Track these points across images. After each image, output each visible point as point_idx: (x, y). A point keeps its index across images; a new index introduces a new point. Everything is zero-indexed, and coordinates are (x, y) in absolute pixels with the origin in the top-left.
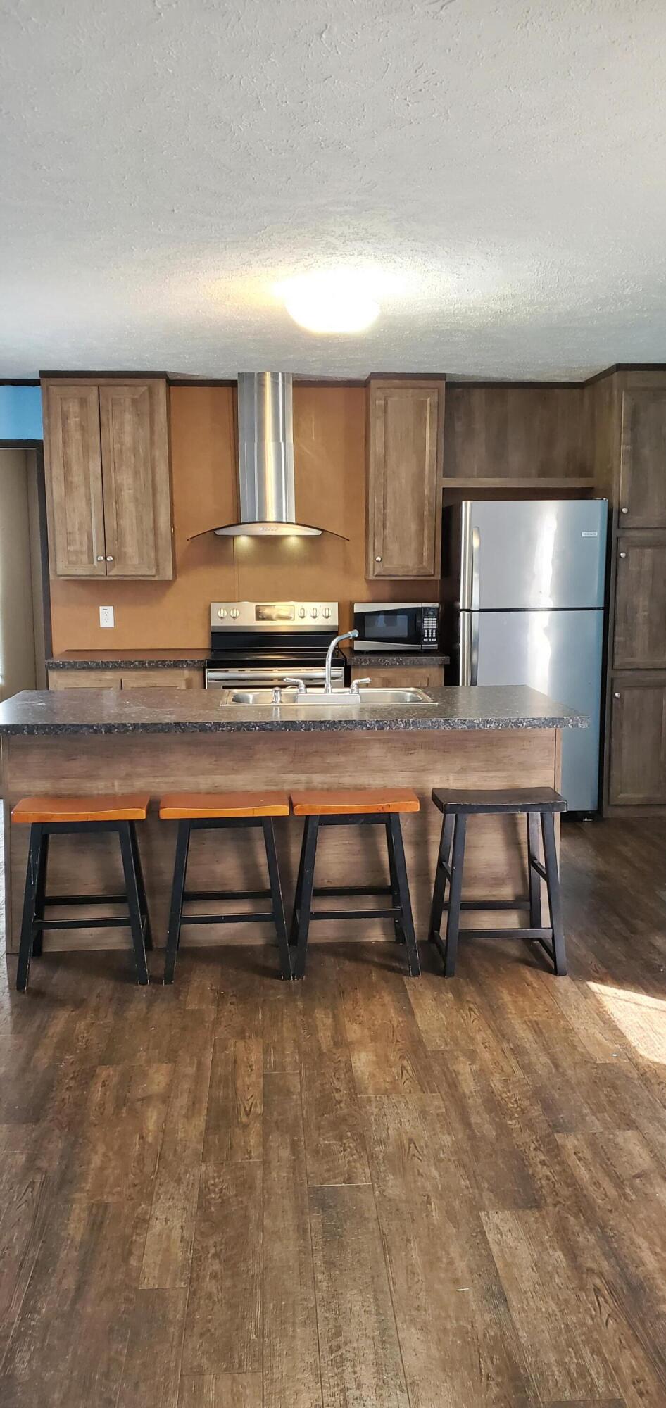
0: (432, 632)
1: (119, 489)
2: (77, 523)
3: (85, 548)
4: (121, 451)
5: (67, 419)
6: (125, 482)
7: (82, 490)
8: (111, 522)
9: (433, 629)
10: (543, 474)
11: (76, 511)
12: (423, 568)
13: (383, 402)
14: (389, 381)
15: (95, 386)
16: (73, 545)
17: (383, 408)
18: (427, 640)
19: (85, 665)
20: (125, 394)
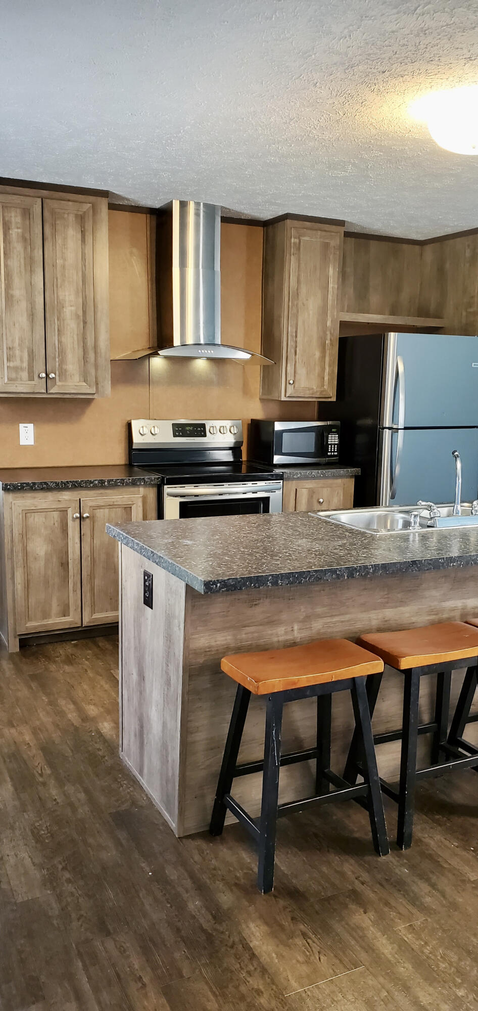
0: (334, 447)
1: (61, 306)
2: (17, 338)
3: (25, 365)
4: (64, 267)
5: (9, 229)
6: (67, 298)
7: (24, 305)
8: (53, 339)
9: (335, 444)
10: (393, 313)
11: (17, 325)
12: (325, 391)
13: (297, 241)
14: (301, 222)
15: (39, 197)
16: (13, 361)
17: (298, 246)
18: (330, 454)
19: (44, 486)
20: (69, 208)
